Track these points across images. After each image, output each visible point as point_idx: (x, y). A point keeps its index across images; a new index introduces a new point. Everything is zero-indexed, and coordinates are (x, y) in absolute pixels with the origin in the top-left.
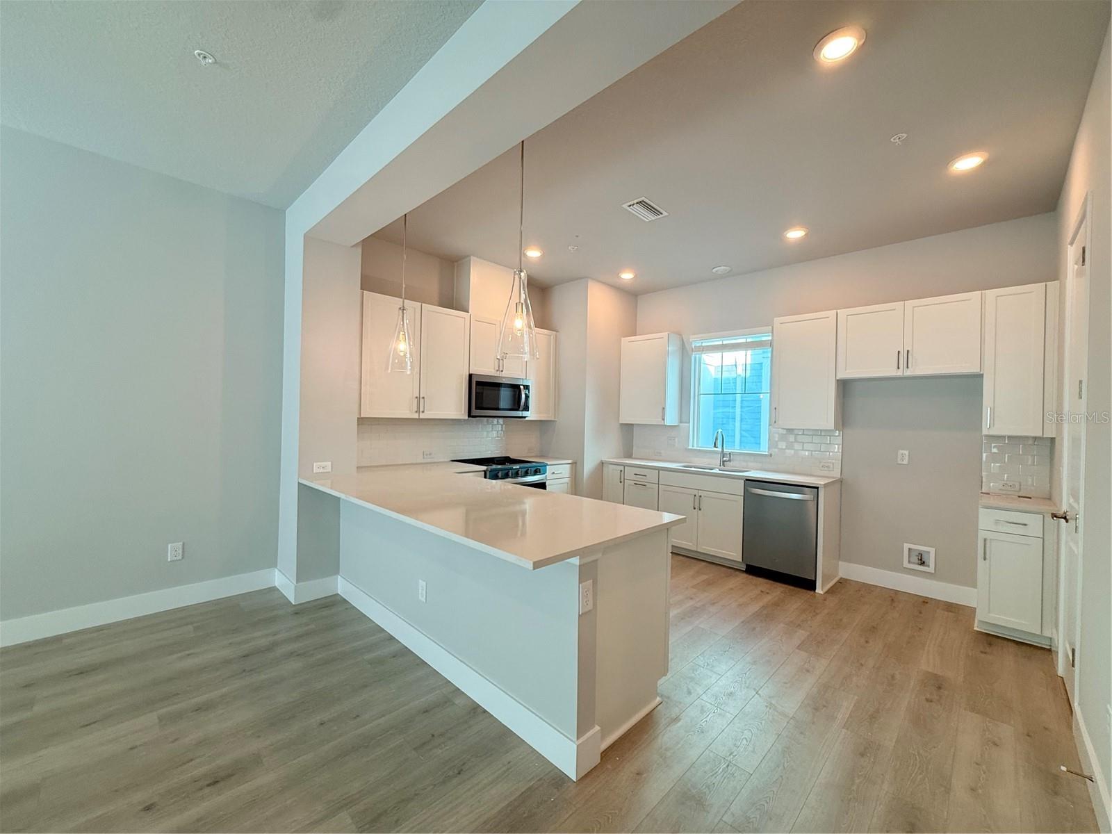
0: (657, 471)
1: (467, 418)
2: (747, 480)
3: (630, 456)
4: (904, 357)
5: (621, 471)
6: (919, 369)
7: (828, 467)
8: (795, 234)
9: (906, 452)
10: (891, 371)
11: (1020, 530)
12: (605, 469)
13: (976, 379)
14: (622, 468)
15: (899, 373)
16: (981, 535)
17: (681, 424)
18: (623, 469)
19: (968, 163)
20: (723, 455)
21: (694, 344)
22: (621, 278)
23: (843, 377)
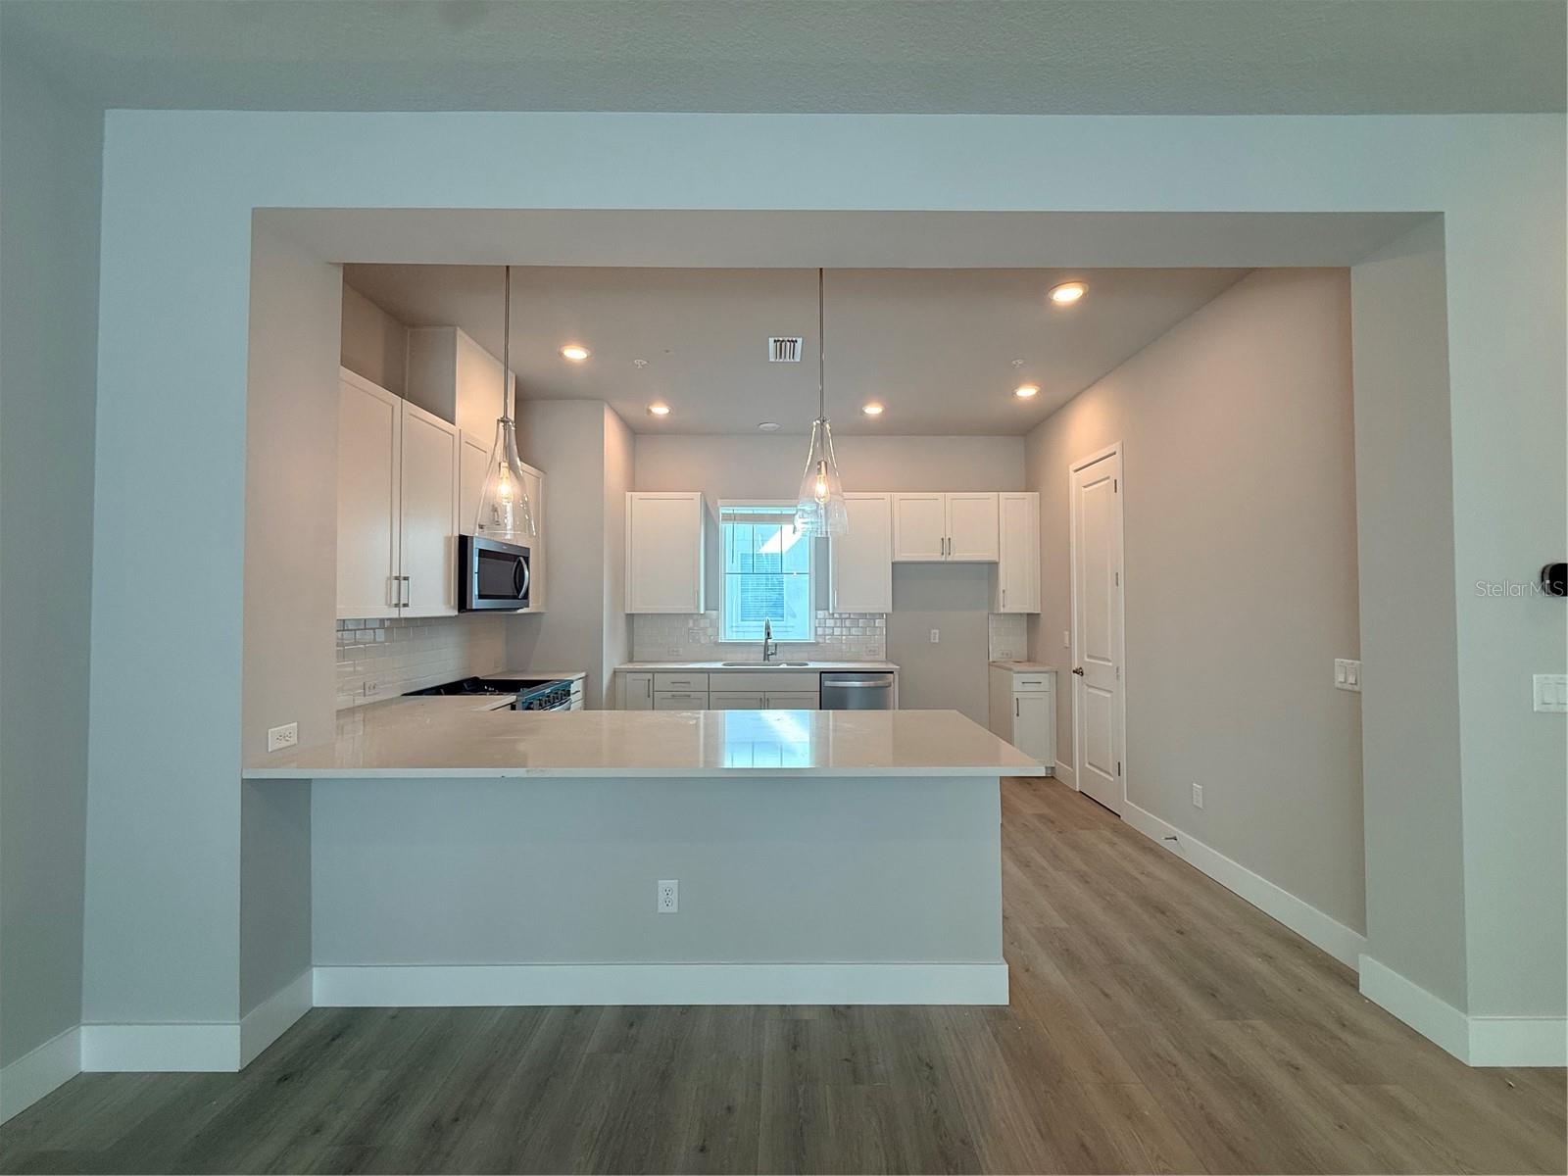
0: (707, 675)
1: (457, 613)
2: (821, 673)
3: (631, 660)
4: (946, 543)
5: (649, 680)
6: (959, 555)
7: (874, 651)
8: (874, 410)
9: (937, 631)
10: (936, 557)
11: (1036, 687)
12: (620, 681)
13: (993, 566)
14: (650, 676)
15: (943, 559)
16: (1016, 695)
17: (708, 612)
18: (651, 678)
19: (1026, 392)
20: (766, 646)
21: (722, 511)
22: (649, 411)
23: (897, 559)
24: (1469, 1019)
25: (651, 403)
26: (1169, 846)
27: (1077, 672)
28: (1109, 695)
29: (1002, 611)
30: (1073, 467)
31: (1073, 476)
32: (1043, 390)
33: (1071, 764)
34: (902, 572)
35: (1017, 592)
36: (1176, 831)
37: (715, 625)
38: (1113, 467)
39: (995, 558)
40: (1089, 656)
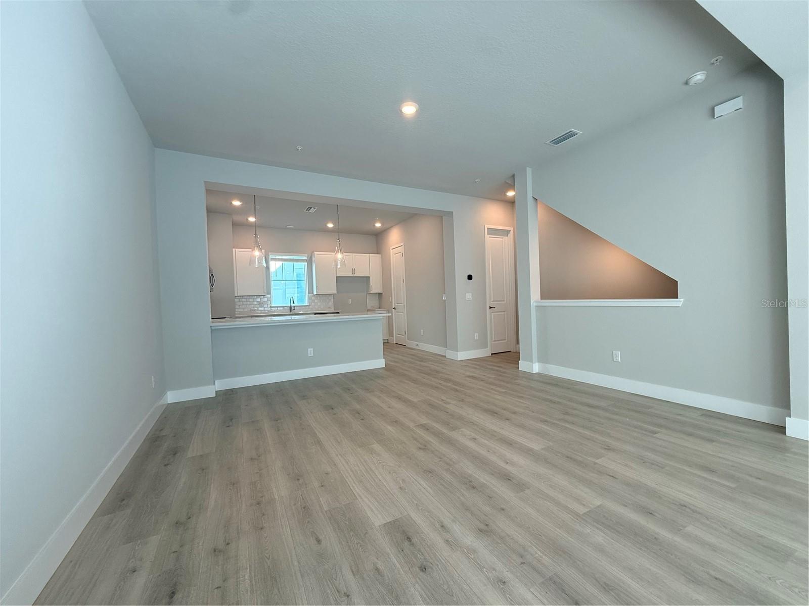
4: (353, 270)
6: (357, 274)
7: (330, 307)
8: (330, 225)
9: (351, 300)
10: (351, 275)
13: (369, 277)
15: (353, 275)
17: (267, 295)
19: (378, 225)
20: (291, 307)
21: (270, 257)
22: (247, 220)
23: (338, 275)
24: (458, 353)
25: (249, 217)
26: (417, 347)
27: (395, 309)
28: (402, 313)
29: (371, 292)
30: (391, 248)
31: (391, 251)
32: (383, 224)
33: (393, 337)
34: (339, 279)
35: (376, 286)
36: (417, 343)
37: (269, 300)
38: (401, 249)
39: (368, 275)
40: (397, 304)
